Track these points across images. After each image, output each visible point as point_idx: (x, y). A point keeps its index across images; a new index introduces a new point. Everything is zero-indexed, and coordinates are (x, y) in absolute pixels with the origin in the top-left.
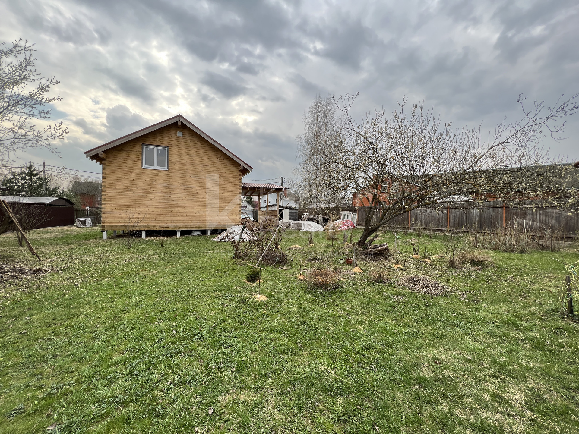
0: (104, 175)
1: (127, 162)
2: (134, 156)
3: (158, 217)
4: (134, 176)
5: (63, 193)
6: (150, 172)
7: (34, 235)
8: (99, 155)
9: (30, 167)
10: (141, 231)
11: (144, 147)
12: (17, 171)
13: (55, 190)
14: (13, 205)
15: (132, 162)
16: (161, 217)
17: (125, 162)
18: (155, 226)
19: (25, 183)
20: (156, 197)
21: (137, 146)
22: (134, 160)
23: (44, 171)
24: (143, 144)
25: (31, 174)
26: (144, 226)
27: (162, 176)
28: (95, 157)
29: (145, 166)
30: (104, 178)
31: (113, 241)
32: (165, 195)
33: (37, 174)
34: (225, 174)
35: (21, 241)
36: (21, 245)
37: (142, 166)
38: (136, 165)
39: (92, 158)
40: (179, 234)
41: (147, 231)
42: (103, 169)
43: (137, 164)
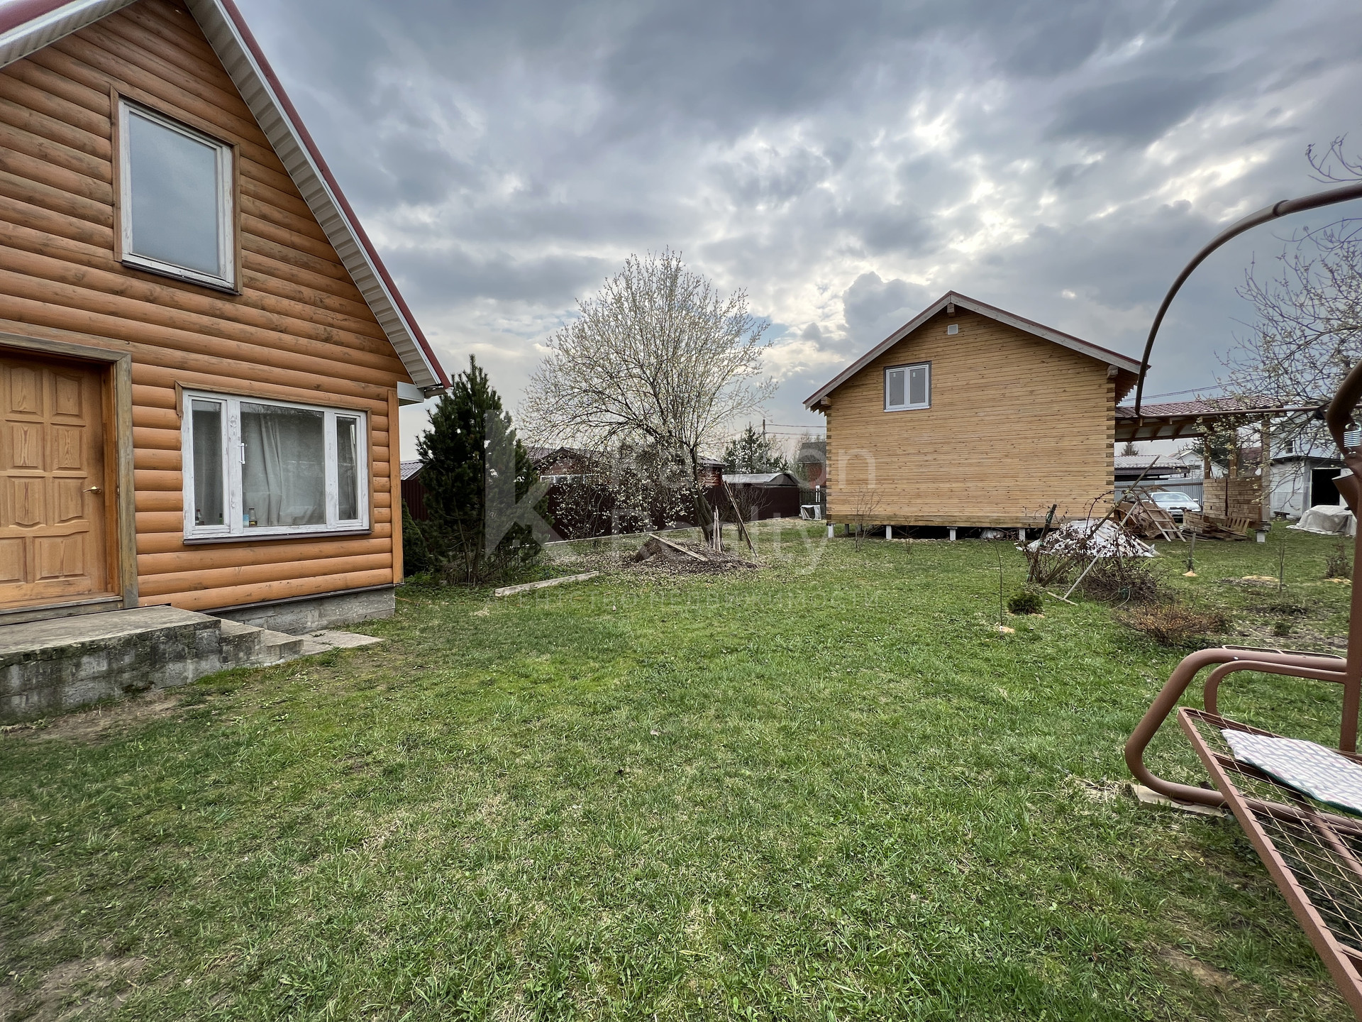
0: (830, 433)
1: (860, 405)
2: (871, 393)
3: (913, 501)
4: (871, 429)
5: (785, 465)
6: (897, 417)
8: (822, 403)
9: (750, 431)
10: (885, 526)
11: (888, 372)
12: (737, 438)
13: (777, 461)
15: (867, 404)
16: (919, 501)
17: (857, 405)
18: (908, 517)
19: (746, 454)
20: (909, 462)
21: (875, 374)
22: (871, 400)
23: (764, 433)
24: (885, 368)
25: (751, 440)
26: (889, 518)
27: (919, 420)
28: (817, 406)
29: (889, 408)
30: (829, 437)
32: (926, 458)
33: (757, 439)
37: (885, 409)
39: (814, 408)
40: (953, 535)
41: (893, 527)
42: (829, 423)
43: (876, 407)
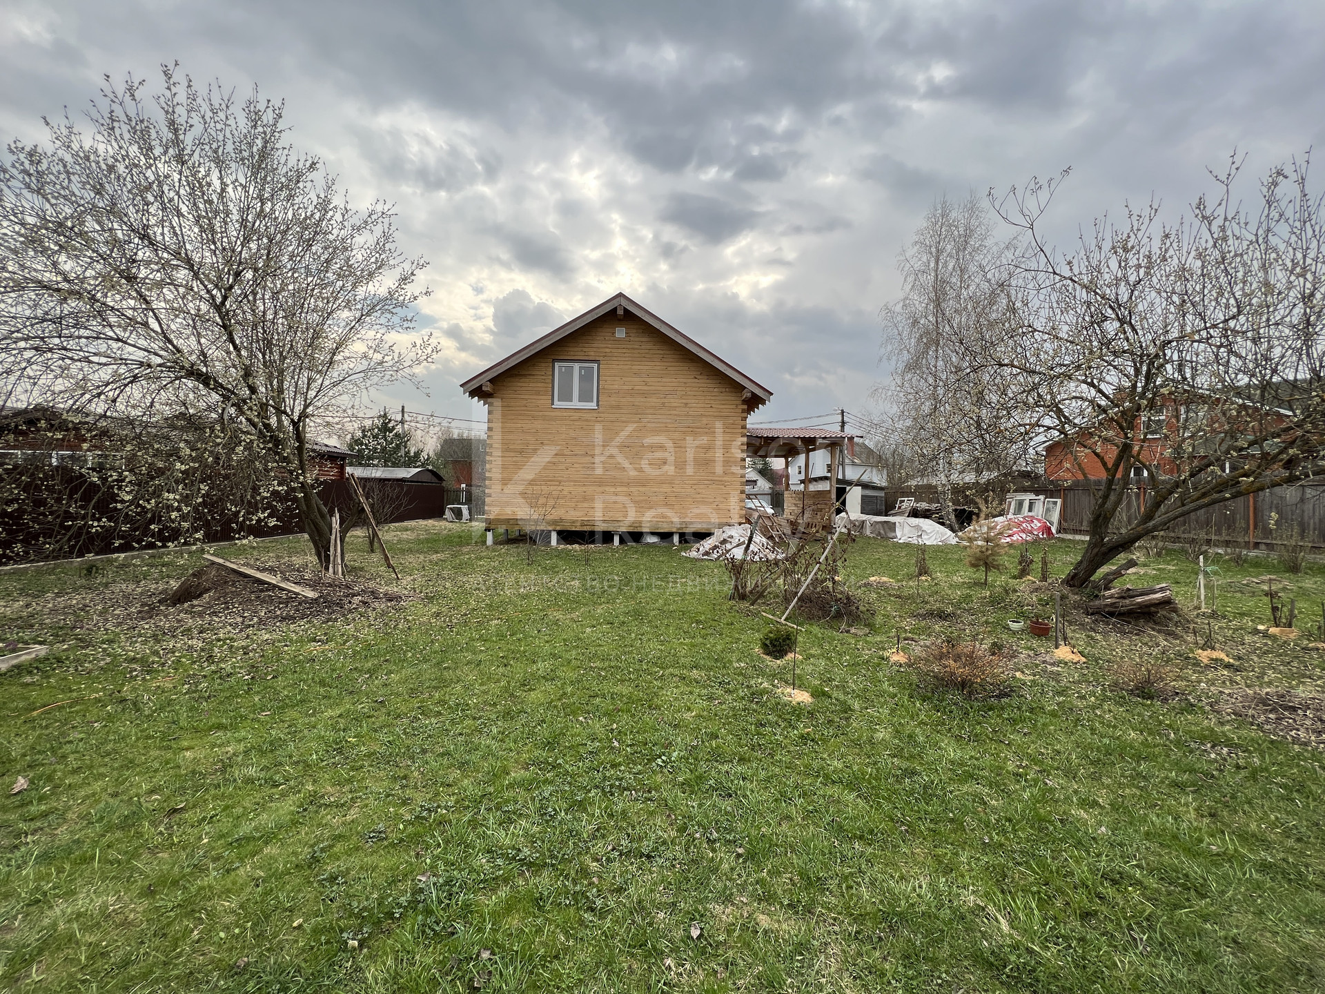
0: (491, 425)
1: (526, 397)
2: (539, 385)
3: (580, 505)
4: (538, 425)
5: (428, 459)
6: (565, 414)
7: (391, 533)
8: (484, 388)
9: (385, 416)
10: (550, 531)
11: (557, 365)
12: (368, 423)
13: (417, 454)
14: (365, 481)
15: (535, 397)
16: (586, 505)
17: (522, 397)
18: (574, 522)
19: (378, 444)
20: (577, 463)
21: (543, 365)
22: (538, 393)
23: (402, 422)
24: (554, 361)
25: (385, 428)
26: (555, 522)
27: (587, 420)
28: (477, 392)
29: (557, 404)
30: (490, 429)
31: (503, 549)
33: (393, 428)
34: (711, 410)
35: (373, 540)
36: (372, 551)
37: (553, 404)
38: (542, 402)
39: (473, 394)
40: (616, 540)
41: (559, 533)
42: (490, 413)
43: (544, 400)
